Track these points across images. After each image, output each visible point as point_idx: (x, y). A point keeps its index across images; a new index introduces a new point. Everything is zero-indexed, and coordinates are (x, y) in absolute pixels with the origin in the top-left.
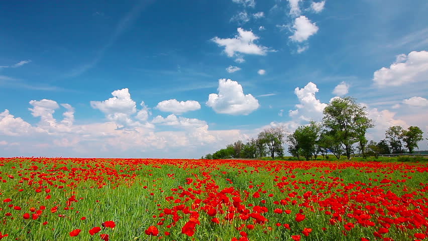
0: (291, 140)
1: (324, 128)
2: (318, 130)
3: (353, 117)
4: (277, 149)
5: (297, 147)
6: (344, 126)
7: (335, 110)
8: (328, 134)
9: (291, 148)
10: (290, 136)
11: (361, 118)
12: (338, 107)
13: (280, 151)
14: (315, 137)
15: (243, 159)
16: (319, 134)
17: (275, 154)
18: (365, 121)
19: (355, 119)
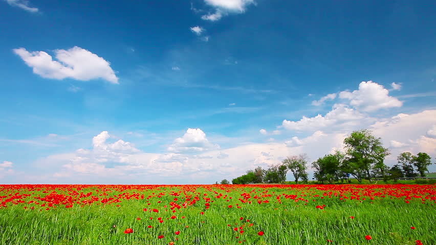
0: (315, 166)
1: (347, 156)
2: (342, 157)
3: (371, 146)
4: (301, 174)
5: (322, 173)
6: (363, 154)
7: (355, 141)
8: (350, 160)
9: (316, 173)
10: (314, 163)
11: (378, 147)
12: (356, 138)
13: (305, 177)
14: (338, 163)
15: (275, 184)
16: (341, 161)
17: (300, 180)
18: (383, 150)
19: (372, 148)
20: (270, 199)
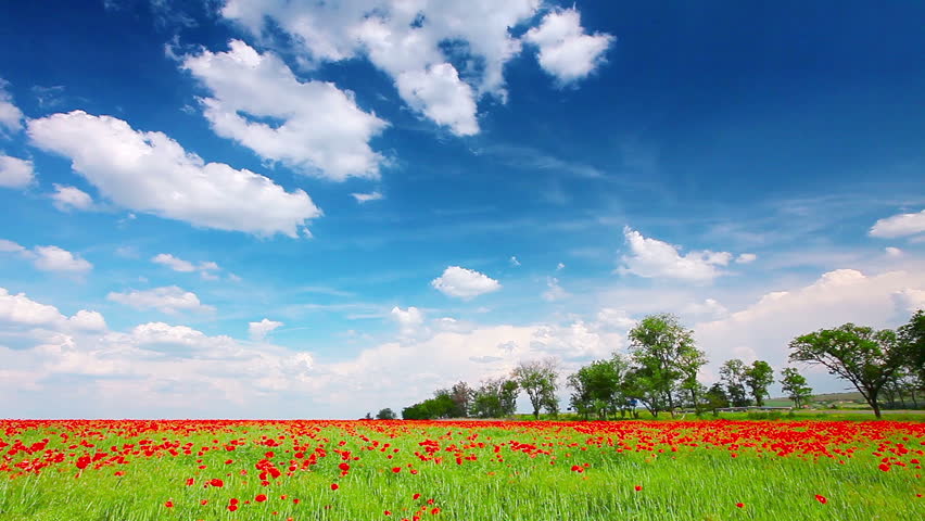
0: (574, 383)
1: (634, 364)
2: (625, 367)
3: (676, 346)
4: (546, 400)
5: (586, 398)
6: (662, 360)
7: (650, 334)
8: (639, 373)
9: (575, 398)
10: (572, 377)
11: (688, 349)
12: (651, 330)
13: (552, 405)
14: (617, 378)
15: (492, 420)
16: (623, 373)
17: (543, 411)
18: (695, 355)
19: (679, 351)
20: (481, 453)
